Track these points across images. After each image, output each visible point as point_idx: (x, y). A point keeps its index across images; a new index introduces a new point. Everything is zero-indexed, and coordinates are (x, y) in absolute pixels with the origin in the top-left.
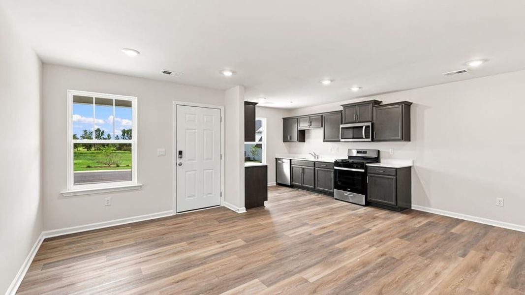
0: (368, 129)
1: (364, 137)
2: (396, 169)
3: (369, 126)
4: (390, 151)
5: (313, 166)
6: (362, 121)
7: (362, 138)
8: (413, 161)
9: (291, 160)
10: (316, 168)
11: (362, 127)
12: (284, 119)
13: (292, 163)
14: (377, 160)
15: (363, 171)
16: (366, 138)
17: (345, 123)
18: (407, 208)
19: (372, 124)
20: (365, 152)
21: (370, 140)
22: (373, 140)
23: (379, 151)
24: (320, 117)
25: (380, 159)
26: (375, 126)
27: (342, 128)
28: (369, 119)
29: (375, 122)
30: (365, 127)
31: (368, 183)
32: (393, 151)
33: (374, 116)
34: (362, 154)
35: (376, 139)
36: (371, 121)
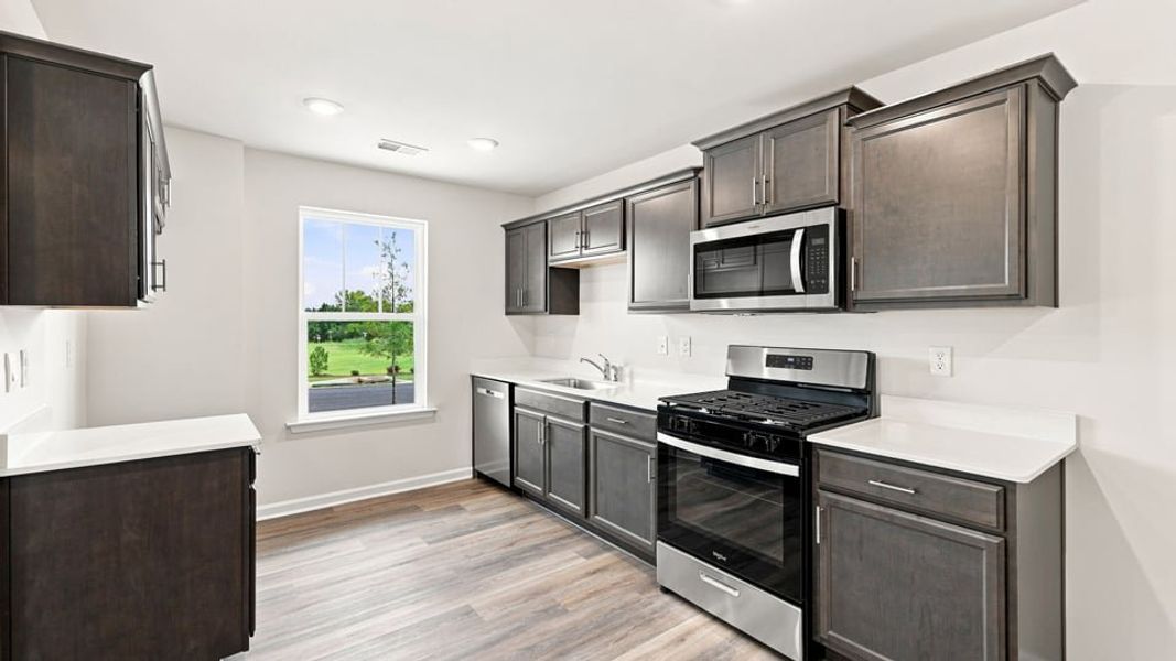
0: (819, 241)
1: (798, 285)
3: (822, 230)
4: (934, 360)
5: (581, 416)
6: (785, 203)
7: (792, 292)
8: (1078, 419)
9: (512, 386)
10: (592, 429)
11: (791, 233)
12: (508, 228)
13: (516, 401)
15: (792, 470)
16: (808, 290)
17: (712, 225)
19: (842, 217)
20: (804, 362)
21: (828, 299)
22: (844, 302)
23: (872, 358)
24: (617, 207)
25: (882, 397)
26: (853, 224)
27: (699, 248)
28: (824, 190)
29: (852, 207)
30: (802, 231)
31: (818, 541)
32: (947, 360)
33: (848, 174)
34: (789, 367)
35: (860, 296)
36: (837, 200)
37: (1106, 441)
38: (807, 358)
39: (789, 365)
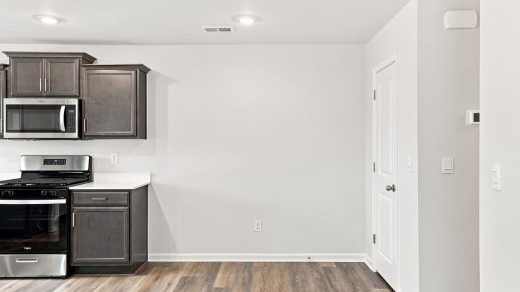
0: (72, 111)
1: (63, 128)
2: (130, 191)
3: (72, 107)
6: (57, 92)
7: (60, 131)
8: (151, 174)
11: (59, 107)
14: (87, 176)
15: (64, 201)
16: (67, 130)
17: (14, 96)
18: (142, 263)
19: (80, 102)
20: (62, 162)
21: (75, 135)
22: (81, 136)
23: (91, 159)
25: (94, 174)
26: (84, 106)
27: (8, 107)
28: (73, 90)
29: (84, 99)
30: (65, 106)
31: (73, 226)
32: (116, 158)
33: (83, 86)
34: (55, 164)
35: (87, 134)
36: (78, 95)
37: (157, 180)
38: (63, 160)
39: (55, 163)
